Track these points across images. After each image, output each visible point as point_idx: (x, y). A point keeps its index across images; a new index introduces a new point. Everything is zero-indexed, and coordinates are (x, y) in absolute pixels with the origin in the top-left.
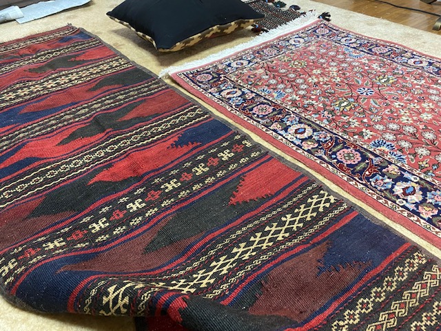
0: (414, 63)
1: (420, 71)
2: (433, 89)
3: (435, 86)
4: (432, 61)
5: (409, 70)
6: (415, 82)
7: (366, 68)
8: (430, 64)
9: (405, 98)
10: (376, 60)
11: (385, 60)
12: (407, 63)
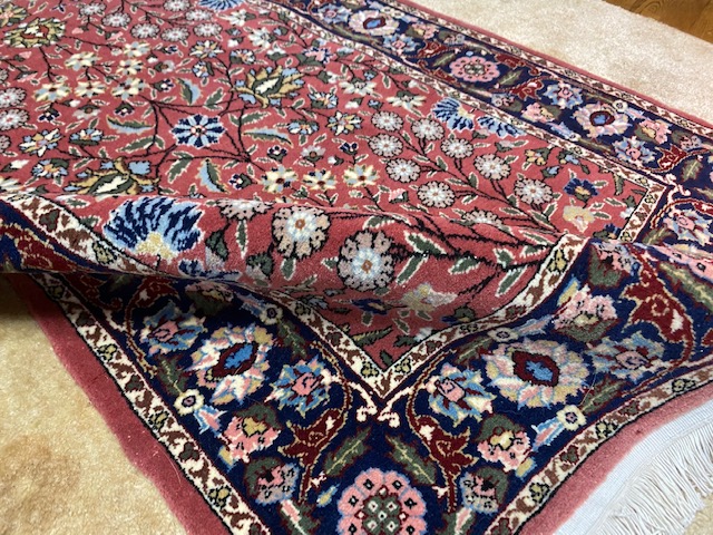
0: (365, 24)
1: (371, 52)
2: (391, 110)
3: (397, 102)
4: (409, 19)
5: (347, 46)
6: (350, 88)
7: (232, 44)
8: (404, 27)
9: (306, 152)
10: (267, 16)
11: (292, 15)
12: (346, 24)
